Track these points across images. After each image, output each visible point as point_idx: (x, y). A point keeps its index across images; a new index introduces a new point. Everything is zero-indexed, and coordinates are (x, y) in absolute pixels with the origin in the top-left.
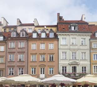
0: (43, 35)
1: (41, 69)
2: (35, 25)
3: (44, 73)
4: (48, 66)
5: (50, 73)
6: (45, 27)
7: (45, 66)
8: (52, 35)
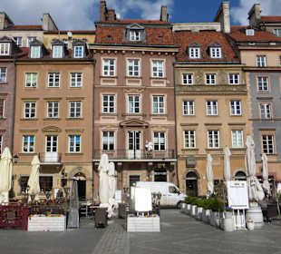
0: (58, 53)
1: (49, 139)
2: (45, 28)
3: (54, 150)
4: (66, 131)
5: (72, 150)
6: (70, 34)
7: (58, 130)
8: (79, 53)
